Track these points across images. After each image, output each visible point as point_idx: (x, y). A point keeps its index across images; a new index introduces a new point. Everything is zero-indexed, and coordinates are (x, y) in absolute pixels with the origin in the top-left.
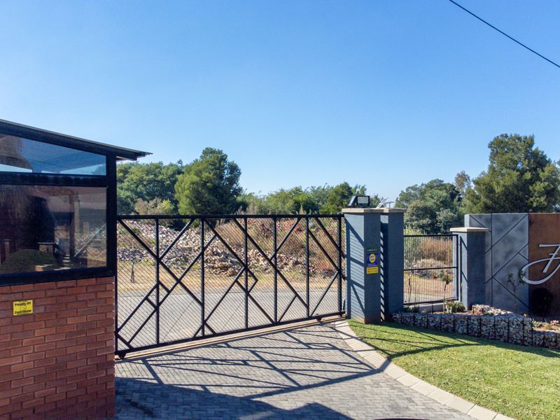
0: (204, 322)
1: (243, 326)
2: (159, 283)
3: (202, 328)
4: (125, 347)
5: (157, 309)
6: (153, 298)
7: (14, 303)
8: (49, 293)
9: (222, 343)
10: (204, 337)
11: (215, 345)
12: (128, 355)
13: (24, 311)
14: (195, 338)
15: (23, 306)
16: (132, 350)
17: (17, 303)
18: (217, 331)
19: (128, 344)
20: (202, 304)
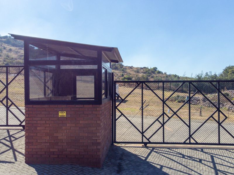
0: (190, 136)
1: (217, 142)
2: (164, 113)
3: (189, 138)
4: (147, 141)
5: (163, 125)
6: (161, 120)
7: (59, 112)
8: (72, 109)
9: (200, 149)
10: (190, 143)
11: (196, 149)
12: (148, 145)
13: (63, 116)
14: (184, 143)
15: (62, 114)
16: (150, 143)
17: (60, 112)
18: (199, 141)
19: (148, 140)
20: (189, 127)
